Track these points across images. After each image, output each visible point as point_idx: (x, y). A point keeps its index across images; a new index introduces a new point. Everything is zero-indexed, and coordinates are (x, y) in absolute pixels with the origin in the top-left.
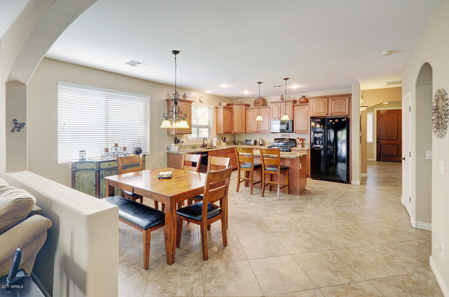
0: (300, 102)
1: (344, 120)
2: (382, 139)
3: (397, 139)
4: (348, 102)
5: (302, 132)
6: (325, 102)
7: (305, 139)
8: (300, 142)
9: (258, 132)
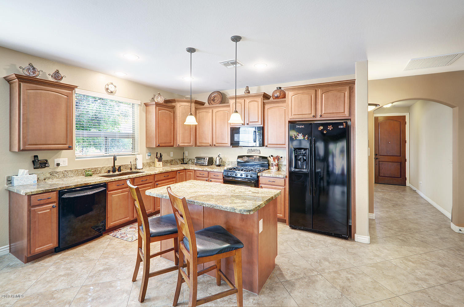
0: (274, 97)
1: (341, 127)
2: (381, 155)
3: (399, 155)
4: (348, 94)
5: (277, 146)
6: (311, 96)
7: (281, 157)
8: (274, 163)
9: (213, 146)
